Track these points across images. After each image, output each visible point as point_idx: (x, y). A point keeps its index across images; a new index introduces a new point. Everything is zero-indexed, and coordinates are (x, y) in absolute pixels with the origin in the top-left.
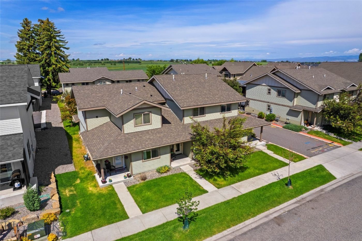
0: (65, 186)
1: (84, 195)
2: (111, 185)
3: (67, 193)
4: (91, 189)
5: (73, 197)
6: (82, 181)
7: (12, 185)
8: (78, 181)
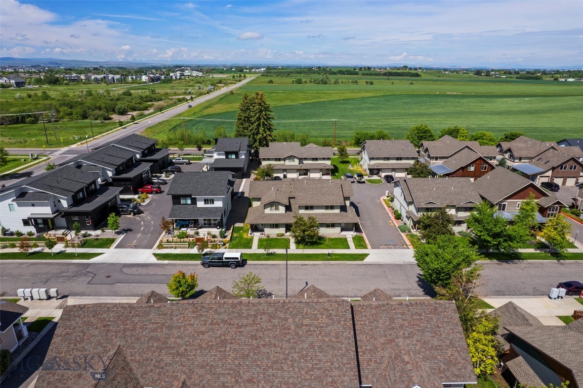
0: (236, 232)
1: (241, 237)
2: (253, 236)
3: (235, 235)
4: (245, 236)
5: (237, 237)
6: (243, 232)
7: (217, 227)
8: (241, 232)
